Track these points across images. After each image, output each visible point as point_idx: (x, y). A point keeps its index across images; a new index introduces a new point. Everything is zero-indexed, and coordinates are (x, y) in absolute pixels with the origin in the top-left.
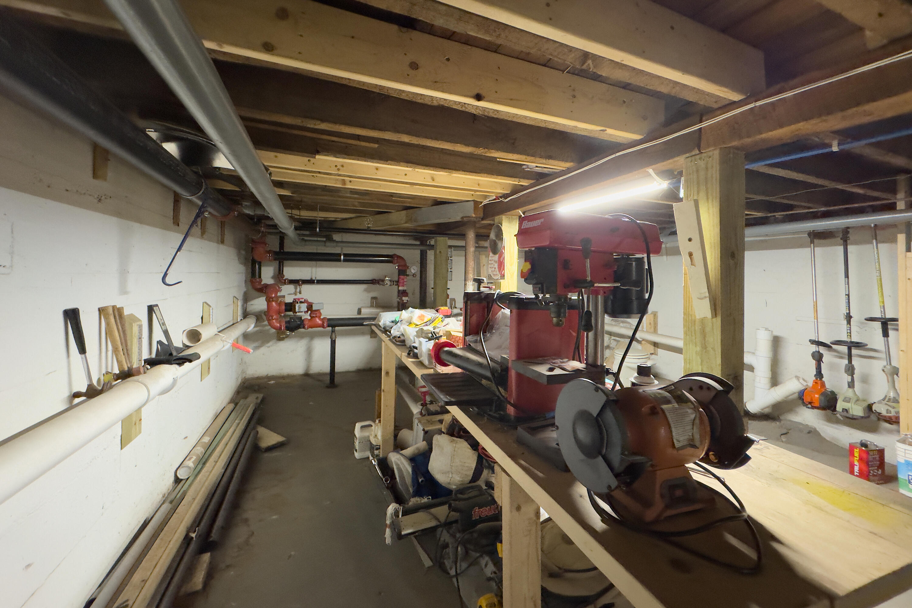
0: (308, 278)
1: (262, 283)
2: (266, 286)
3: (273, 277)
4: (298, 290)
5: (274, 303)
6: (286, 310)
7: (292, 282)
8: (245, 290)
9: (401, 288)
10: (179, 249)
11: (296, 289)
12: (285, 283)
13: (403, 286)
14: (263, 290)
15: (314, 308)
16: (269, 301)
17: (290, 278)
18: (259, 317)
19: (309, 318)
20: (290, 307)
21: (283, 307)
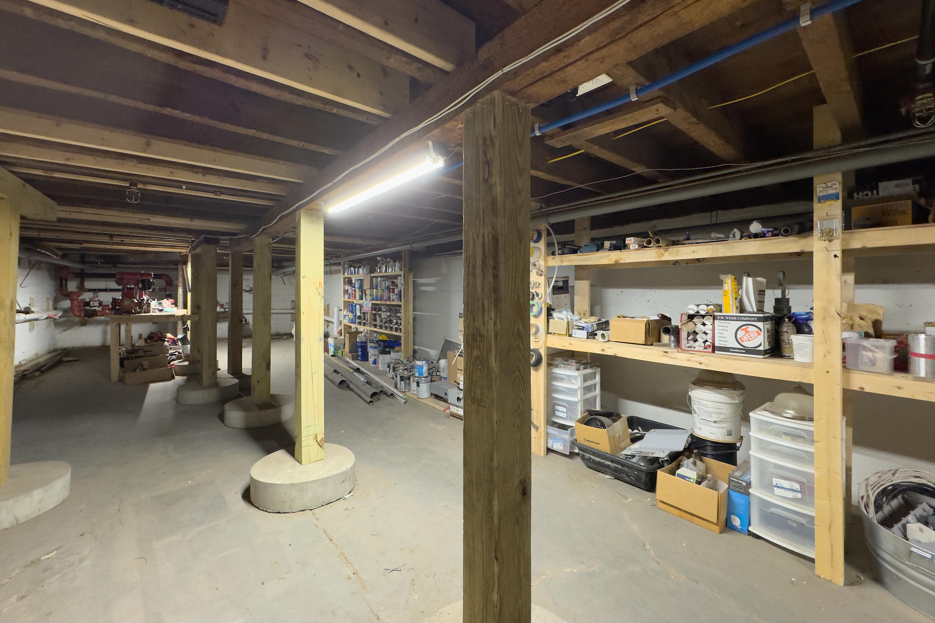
0: (104, 288)
1: (68, 291)
2: (71, 293)
3: (77, 288)
4: (96, 295)
5: (75, 302)
6: (84, 306)
7: (90, 290)
8: (55, 295)
9: (167, 293)
10: (26, 276)
11: (94, 294)
12: (85, 291)
13: (169, 291)
14: (68, 295)
15: (104, 304)
16: (72, 301)
17: (89, 288)
18: (65, 311)
19: (101, 310)
20: (87, 304)
21: (82, 304)
